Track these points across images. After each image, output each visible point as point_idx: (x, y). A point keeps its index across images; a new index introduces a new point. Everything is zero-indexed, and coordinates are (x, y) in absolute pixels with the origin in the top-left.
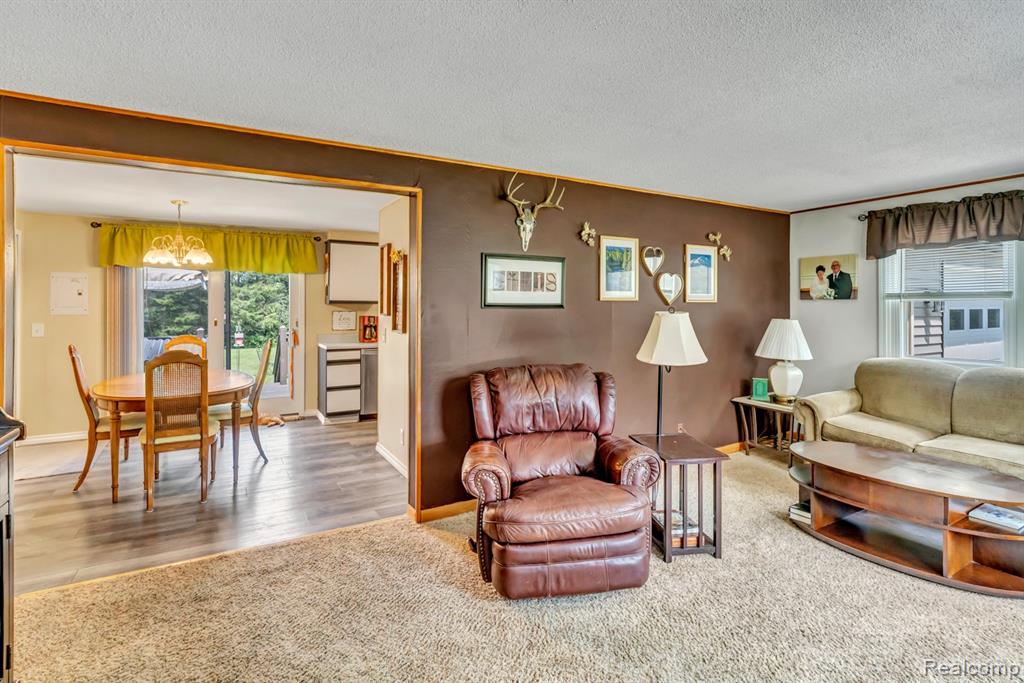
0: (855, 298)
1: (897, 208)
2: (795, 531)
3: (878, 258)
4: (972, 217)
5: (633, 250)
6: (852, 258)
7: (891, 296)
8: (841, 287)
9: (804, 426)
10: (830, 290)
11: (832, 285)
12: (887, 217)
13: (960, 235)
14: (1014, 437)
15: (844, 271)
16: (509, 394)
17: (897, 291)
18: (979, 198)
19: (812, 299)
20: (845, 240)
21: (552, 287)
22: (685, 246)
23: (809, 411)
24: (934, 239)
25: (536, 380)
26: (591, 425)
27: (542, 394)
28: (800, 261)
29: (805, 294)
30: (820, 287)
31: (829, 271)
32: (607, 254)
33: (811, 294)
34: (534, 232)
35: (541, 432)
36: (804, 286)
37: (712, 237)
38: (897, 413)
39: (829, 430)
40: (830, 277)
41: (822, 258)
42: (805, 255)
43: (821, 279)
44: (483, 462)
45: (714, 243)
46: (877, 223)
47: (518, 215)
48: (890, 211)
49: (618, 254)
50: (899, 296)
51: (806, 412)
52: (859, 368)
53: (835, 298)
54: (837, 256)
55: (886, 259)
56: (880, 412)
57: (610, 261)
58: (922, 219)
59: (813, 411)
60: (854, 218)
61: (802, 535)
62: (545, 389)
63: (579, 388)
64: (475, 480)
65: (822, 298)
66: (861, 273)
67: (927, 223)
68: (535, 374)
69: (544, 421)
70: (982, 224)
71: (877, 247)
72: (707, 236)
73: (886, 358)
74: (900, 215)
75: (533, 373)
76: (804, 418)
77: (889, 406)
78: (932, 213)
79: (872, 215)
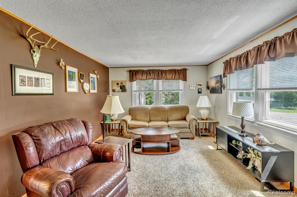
0: (126, 92)
1: (136, 70)
2: (136, 154)
3: (132, 82)
4: (150, 74)
5: (76, 73)
6: (125, 81)
7: (134, 91)
8: (123, 89)
9: (123, 126)
10: (120, 90)
11: (121, 88)
12: (134, 72)
13: (148, 78)
14: (160, 120)
15: (124, 85)
16: (47, 139)
17: (136, 90)
18: (151, 70)
19: (116, 92)
20: (124, 77)
21: (48, 85)
22: (89, 74)
23: (125, 122)
24: (143, 78)
25: (59, 129)
26: (85, 142)
27: (64, 134)
28: (112, 81)
29: (114, 91)
30: (118, 89)
31: (120, 85)
32: (68, 74)
33: (115, 91)
34: (40, 58)
35: (64, 152)
36: (113, 89)
37: (95, 72)
38: (140, 119)
39: (130, 126)
40: (120, 86)
41: (118, 81)
42: (113, 80)
43: (118, 87)
44: (60, 179)
45: (95, 74)
46: (131, 73)
47: (31, 48)
48: (134, 70)
49: (72, 73)
50: (136, 91)
51: (124, 122)
52: (129, 109)
53: (122, 92)
54: (122, 81)
55: (133, 82)
56: (136, 119)
57: (69, 76)
58: (141, 73)
59: (126, 122)
60: (126, 71)
61: (139, 155)
62: (65, 132)
63: (79, 128)
64: (57, 191)
65: (118, 92)
66: (128, 85)
67: (142, 74)
68: (56, 126)
69: (66, 147)
70: (152, 75)
71: (132, 79)
72: (94, 71)
73: (134, 106)
74: (136, 72)
75: (55, 126)
76: (123, 124)
77: (138, 117)
78: (143, 72)
79: (130, 71)
